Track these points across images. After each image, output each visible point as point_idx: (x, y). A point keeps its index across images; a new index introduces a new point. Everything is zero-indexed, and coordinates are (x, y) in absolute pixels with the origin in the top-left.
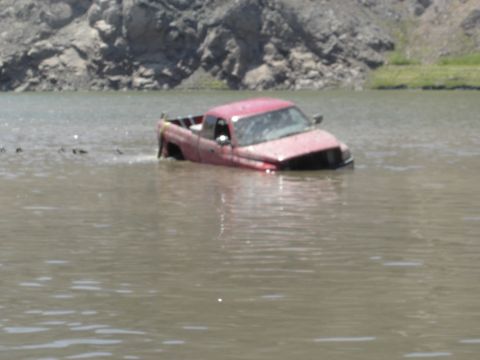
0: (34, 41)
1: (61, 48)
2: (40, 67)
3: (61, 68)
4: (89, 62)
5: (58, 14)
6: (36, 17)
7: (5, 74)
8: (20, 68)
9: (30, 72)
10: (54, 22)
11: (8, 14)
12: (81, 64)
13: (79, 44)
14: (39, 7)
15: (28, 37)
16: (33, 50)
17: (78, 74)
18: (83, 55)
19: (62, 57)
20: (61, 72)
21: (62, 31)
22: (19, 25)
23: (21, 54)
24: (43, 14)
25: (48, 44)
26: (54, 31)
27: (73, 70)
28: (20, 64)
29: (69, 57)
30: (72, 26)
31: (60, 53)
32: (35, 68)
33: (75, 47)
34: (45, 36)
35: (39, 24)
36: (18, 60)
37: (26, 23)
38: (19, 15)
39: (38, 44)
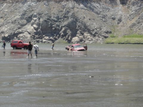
0: (16, 30)
1: (24, 32)
2: (18, 36)
3: (24, 37)
4: (31, 35)
5: (23, 22)
6: (17, 23)
7: (9, 38)
8: (13, 37)
9: (15, 38)
10: (21, 24)
11: (9, 22)
12: (29, 36)
13: (28, 31)
14: (18, 21)
15: (15, 28)
16: (16, 32)
17: (28, 38)
18: (29, 33)
19: (24, 34)
20: (24, 38)
21: (24, 27)
22: (12, 25)
23: (13, 33)
24: (19, 23)
25: (20, 30)
26: (22, 27)
27: (27, 37)
28: (13, 36)
29: (26, 34)
30: (27, 26)
31: (23, 33)
32: (17, 37)
33: (27, 31)
34: (19, 28)
35: (18, 25)
36: (12, 34)
37: (14, 25)
38: (12, 23)
39: (17, 30)
